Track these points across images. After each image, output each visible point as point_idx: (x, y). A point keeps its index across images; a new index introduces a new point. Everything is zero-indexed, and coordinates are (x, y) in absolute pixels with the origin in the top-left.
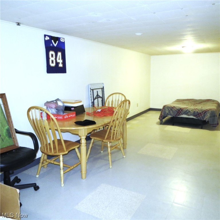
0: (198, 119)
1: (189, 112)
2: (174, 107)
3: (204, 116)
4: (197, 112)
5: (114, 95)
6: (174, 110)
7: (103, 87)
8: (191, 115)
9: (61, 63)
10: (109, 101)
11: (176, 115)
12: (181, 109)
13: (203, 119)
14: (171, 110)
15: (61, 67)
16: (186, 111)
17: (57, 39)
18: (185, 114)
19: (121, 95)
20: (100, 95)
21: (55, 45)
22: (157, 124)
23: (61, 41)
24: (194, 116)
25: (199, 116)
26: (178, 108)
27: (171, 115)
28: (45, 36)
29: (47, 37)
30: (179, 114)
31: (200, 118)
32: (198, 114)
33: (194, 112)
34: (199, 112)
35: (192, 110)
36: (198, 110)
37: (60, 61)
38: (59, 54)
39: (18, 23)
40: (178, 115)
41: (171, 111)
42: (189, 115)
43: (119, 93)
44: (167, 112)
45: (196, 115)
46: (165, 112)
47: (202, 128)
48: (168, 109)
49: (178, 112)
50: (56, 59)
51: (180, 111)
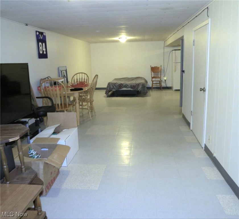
0: (134, 90)
1: (128, 85)
2: (117, 83)
3: (138, 87)
4: (133, 85)
5: (78, 75)
6: (117, 86)
7: (66, 69)
8: (129, 88)
9: (45, 51)
10: (74, 79)
11: (118, 89)
12: (121, 84)
13: (137, 89)
14: (115, 85)
15: (45, 54)
16: (126, 85)
17: (42, 33)
18: (125, 88)
19: (84, 74)
20: (65, 75)
21: (42, 38)
22: (105, 97)
23: (44, 35)
24: (131, 88)
25: (135, 88)
26: (119, 84)
27: (114, 89)
28: (36, 31)
29: (37, 32)
30: (121, 87)
31: (135, 89)
32: (134, 87)
33: (131, 85)
34: (134, 85)
35: (129, 84)
36: (133, 83)
37: (44, 50)
38: (44, 44)
39: (26, 24)
40: (120, 89)
41: (115, 87)
42: (128, 88)
43: (82, 73)
44: (112, 87)
45: (133, 87)
46: (110, 87)
47: (137, 97)
48: (112, 85)
49: (119, 87)
50: (42, 48)
51: (121, 85)
